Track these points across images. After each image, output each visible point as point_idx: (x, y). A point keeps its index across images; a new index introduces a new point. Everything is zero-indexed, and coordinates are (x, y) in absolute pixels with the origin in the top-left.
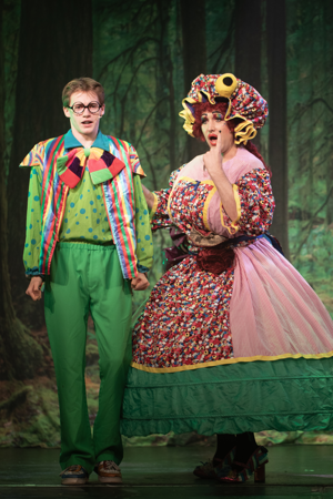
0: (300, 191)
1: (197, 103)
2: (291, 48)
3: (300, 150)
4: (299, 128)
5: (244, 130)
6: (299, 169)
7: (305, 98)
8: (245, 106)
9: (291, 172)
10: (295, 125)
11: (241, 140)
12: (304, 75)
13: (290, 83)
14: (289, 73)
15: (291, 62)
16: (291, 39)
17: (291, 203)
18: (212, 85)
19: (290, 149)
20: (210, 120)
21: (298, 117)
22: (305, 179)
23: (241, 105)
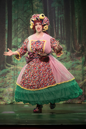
0: (15, 41)
1: (35, 21)
2: (13, 5)
3: (15, 31)
4: (15, 25)
5: (46, 28)
6: (15, 36)
7: (16, 18)
8: (46, 22)
9: (13, 36)
10: (14, 24)
11: (45, 30)
12: (16, 12)
13: (13, 14)
14: (13, 12)
15: (13, 9)
16: (13, 3)
17: (13, 44)
18: (38, 16)
19: (13, 30)
20: (38, 25)
21: (15, 22)
22: (16, 38)
23: (45, 22)
